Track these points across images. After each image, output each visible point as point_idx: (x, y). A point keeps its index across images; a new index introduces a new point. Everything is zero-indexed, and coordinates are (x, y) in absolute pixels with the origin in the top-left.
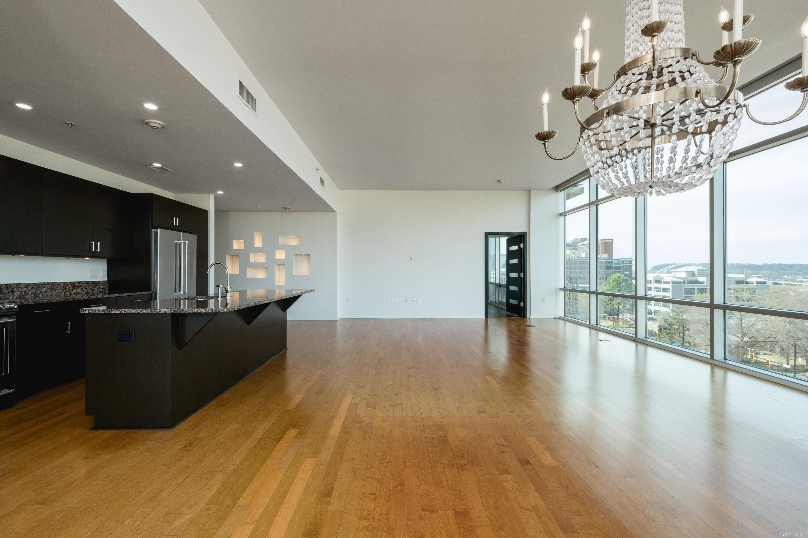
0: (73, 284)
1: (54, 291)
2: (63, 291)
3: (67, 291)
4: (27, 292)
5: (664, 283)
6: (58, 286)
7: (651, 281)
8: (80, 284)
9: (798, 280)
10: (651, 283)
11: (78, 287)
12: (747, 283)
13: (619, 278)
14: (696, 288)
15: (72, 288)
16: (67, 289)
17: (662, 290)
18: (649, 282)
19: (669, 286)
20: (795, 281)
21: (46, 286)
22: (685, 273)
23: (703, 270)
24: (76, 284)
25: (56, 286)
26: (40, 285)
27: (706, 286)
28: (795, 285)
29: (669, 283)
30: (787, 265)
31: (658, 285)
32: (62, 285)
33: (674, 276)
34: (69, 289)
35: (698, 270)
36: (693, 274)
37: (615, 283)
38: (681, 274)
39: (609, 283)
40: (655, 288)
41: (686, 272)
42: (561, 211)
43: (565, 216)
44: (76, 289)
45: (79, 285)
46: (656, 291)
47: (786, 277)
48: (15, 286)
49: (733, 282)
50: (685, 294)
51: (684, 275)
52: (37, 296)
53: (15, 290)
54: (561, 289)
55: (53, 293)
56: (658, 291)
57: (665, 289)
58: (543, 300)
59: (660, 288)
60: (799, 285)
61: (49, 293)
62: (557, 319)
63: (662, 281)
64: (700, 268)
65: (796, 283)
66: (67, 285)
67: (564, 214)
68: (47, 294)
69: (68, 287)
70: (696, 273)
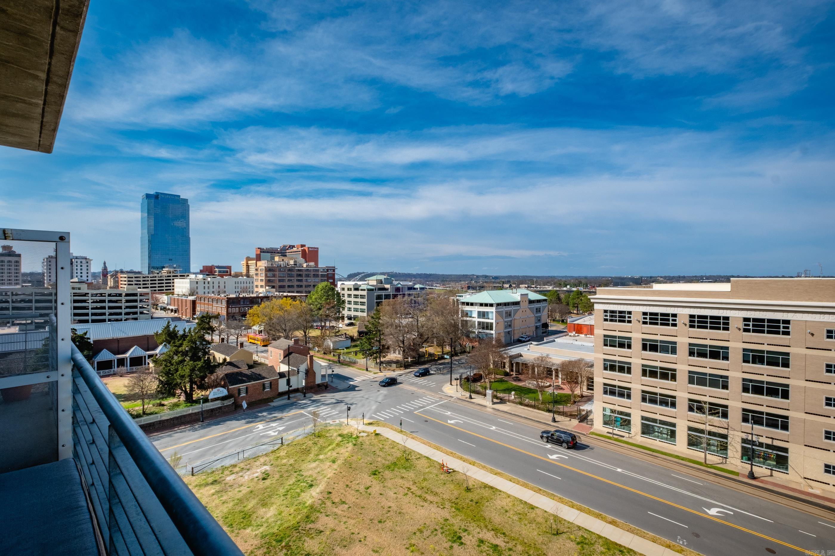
5: (362, 290)
7: (351, 289)
10: (351, 290)
12: (414, 289)
13: (326, 286)
14: (383, 294)
17: (359, 297)
19: (365, 293)
20: (432, 286)
22: (375, 281)
23: (388, 279)
27: (390, 292)
29: (364, 290)
31: (356, 293)
33: (368, 284)
35: (385, 279)
36: (380, 282)
37: (322, 292)
38: (372, 282)
39: (317, 292)
40: (354, 295)
41: (377, 280)
46: (355, 298)
49: (406, 289)
50: (376, 299)
51: (375, 283)
56: (357, 298)
57: (362, 296)
59: (358, 295)
63: (360, 288)
64: (386, 277)
70: (383, 282)
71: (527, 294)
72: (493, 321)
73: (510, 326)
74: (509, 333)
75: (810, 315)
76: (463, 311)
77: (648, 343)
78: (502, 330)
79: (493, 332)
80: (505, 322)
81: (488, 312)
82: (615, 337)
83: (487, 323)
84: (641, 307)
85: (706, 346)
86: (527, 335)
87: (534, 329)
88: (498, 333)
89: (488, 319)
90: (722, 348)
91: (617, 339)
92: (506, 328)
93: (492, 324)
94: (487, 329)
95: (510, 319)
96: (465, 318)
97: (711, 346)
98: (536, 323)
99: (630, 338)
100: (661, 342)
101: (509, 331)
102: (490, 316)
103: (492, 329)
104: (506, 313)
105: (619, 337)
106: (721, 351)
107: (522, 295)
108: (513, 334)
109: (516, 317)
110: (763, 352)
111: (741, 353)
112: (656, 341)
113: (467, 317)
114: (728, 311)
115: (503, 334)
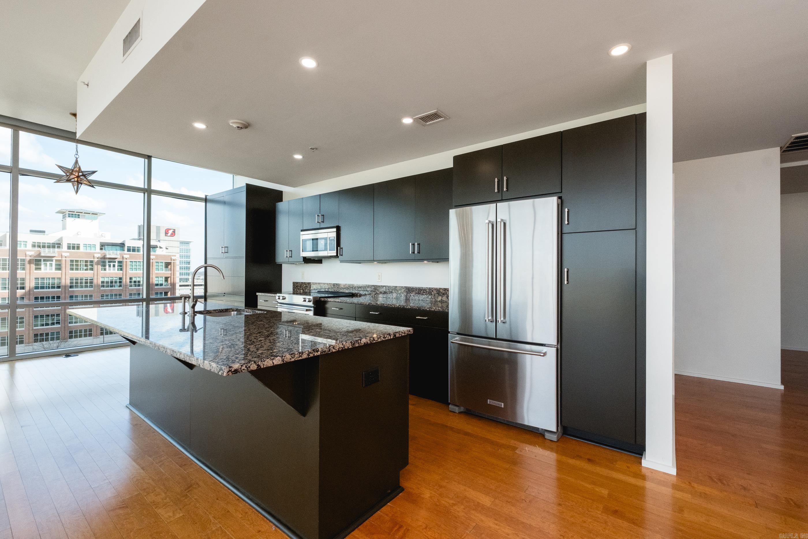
0: (438, 290)
1: (421, 296)
2: (428, 297)
3: (433, 298)
4: (401, 294)
6: (424, 291)
8: (445, 290)
11: (443, 294)
15: (437, 295)
16: (432, 295)
21: (414, 290)
24: (441, 291)
25: (423, 291)
26: (410, 289)
32: (427, 290)
34: (435, 296)
44: (441, 296)
45: (444, 292)
48: (394, 288)
52: (408, 299)
53: (393, 291)
55: (420, 298)
61: (417, 297)
66: (433, 291)
68: (415, 298)
69: (433, 293)
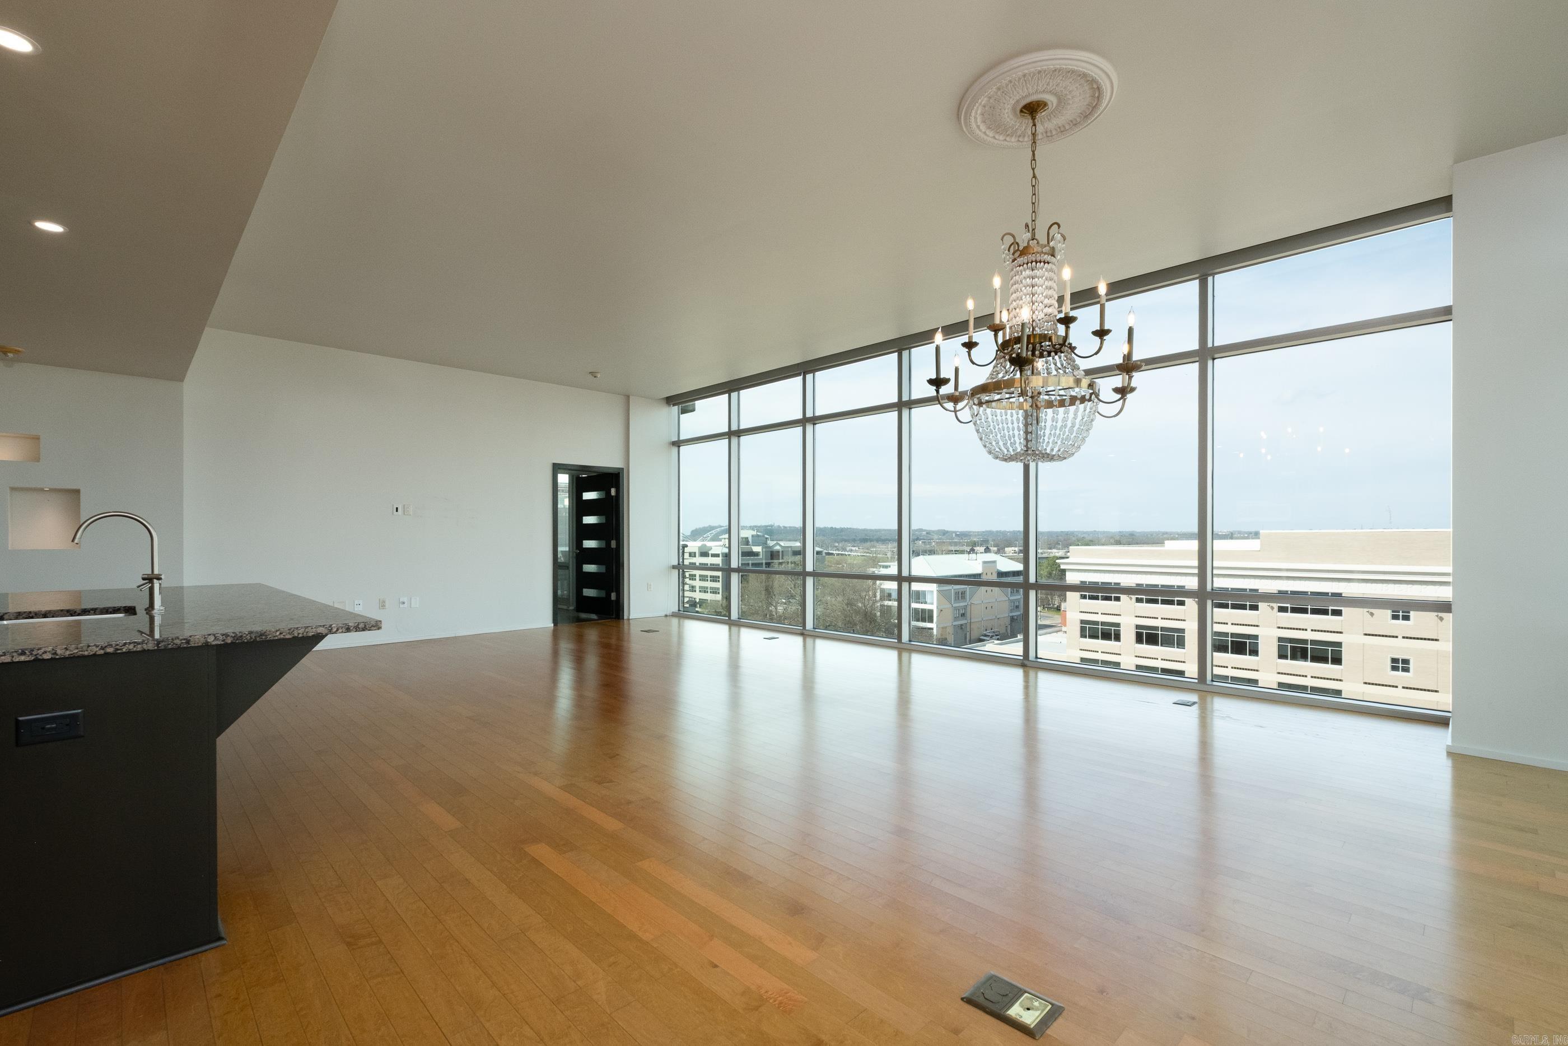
5: (713, 556)
7: (695, 553)
9: (848, 549)
10: (695, 556)
14: (750, 562)
17: (709, 567)
18: (693, 555)
19: (718, 561)
20: (844, 549)
23: (758, 536)
27: (762, 559)
28: (846, 555)
29: (717, 555)
30: (838, 529)
31: (704, 560)
35: (753, 536)
36: (746, 542)
42: (675, 439)
43: (679, 447)
47: (837, 544)
49: (790, 553)
54: (674, 567)
58: (649, 586)
60: (849, 555)
62: (668, 618)
63: (710, 552)
64: (755, 533)
65: (847, 553)
67: (678, 444)
70: (750, 540)
71: (994, 562)
72: (934, 607)
73: (963, 615)
74: (962, 628)
75: (1369, 585)
76: (882, 591)
77: (1144, 631)
78: (949, 622)
79: (933, 625)
80: (956, 608)
81: (924, 593)
82: (1096, 623)
83: (923, 611)
84: (1134, 576)
85: (1226, 634)
86: (994, 632)
87: (1008, 621)
88: (943, 628)
89: (926, 603)
90: (1249, 636)
91: (1100, 627)
92: (956, 619)
93: (931, 612)
94: (924, 620)
95: (962, 604)
96: (886, 603)
97: (1233, 635)
98: (1011, 611)
99: (1118, 625)
100: (1163, 629)
101: (962, 625)
102: (928, 599)
103: (931, 621)
104: (957, 593)
105: (1103, 624)
106: (1248, 641)
107: (985, 562)
108: (968, 630)
109: (976, 600)
110: (1305, 641)
111: (1276, 644)
112: (1156, 628)
113: (890, 600)
114: (1257, 581)
115: (950, 630)
